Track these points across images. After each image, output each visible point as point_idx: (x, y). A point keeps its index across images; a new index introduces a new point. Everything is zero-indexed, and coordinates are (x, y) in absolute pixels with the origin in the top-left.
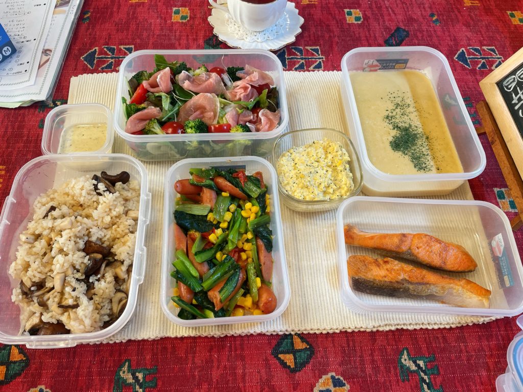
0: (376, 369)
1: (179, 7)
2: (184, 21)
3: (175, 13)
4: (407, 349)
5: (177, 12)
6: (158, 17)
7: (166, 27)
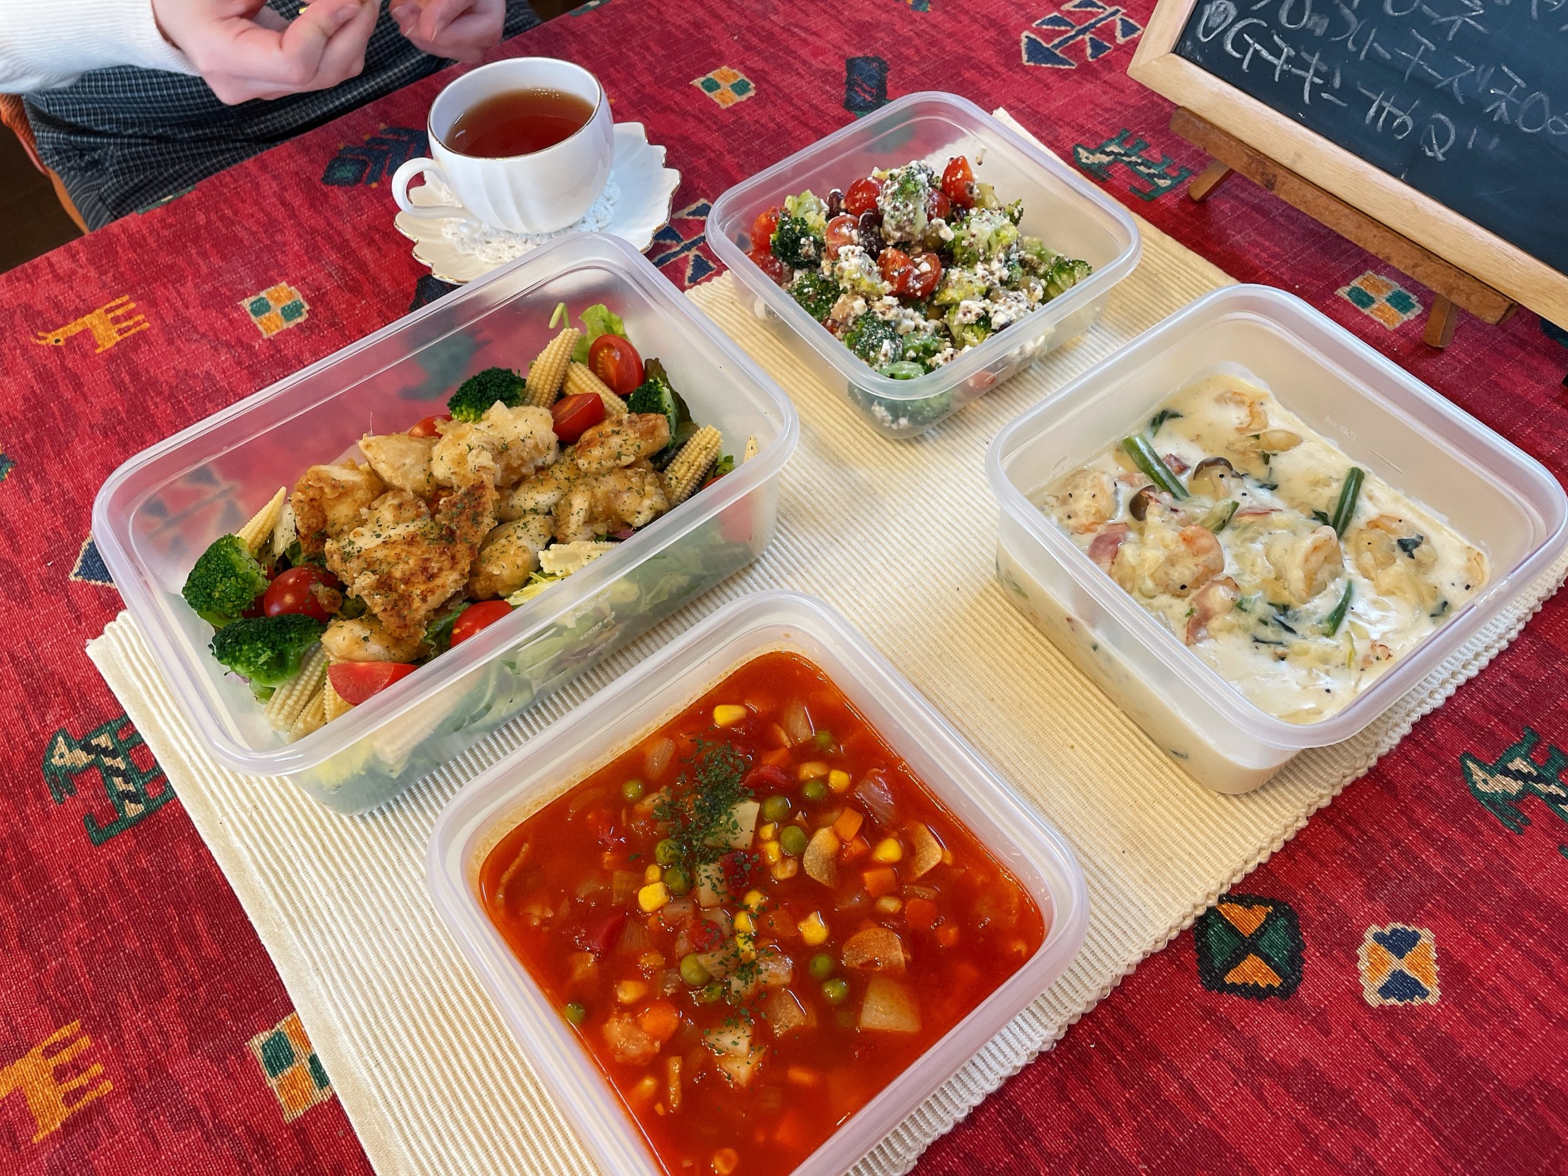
0: (1446, 848)
2: (300, 320)
3: (257, 313)
4: (1468, 755)
5: (261, 308)
6: (216, 350)
7: (260, 362)
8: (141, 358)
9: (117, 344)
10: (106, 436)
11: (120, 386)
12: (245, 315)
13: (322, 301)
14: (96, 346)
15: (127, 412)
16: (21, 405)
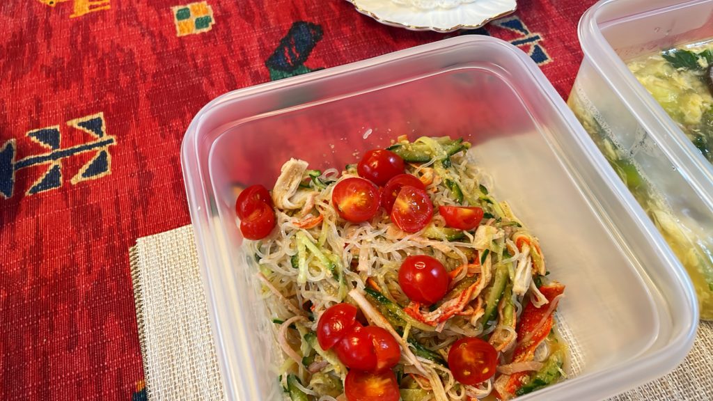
2: (205, 30)
3: (180, 17)
5: (184, 15)
6: (143, 35)
7: (167, 51)
8: (95, 29)
9: (85, 15)
10: (48, 77)
11: (73, 44)
12: (172, 17)
13: (225, 21)
14: (72, 13)
15: (69, 63)
16: (9, 39)
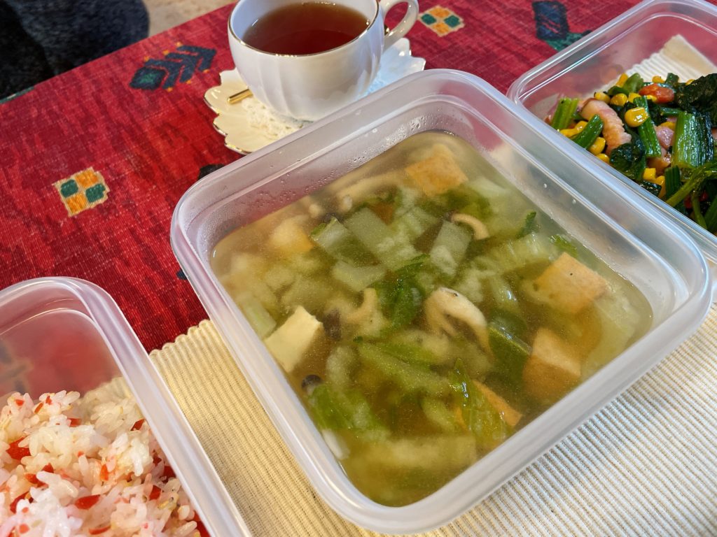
1: (67, 176)
2: (101, 201)
3: (66, 193)
5: (70, 189)
13: (120, 184)
